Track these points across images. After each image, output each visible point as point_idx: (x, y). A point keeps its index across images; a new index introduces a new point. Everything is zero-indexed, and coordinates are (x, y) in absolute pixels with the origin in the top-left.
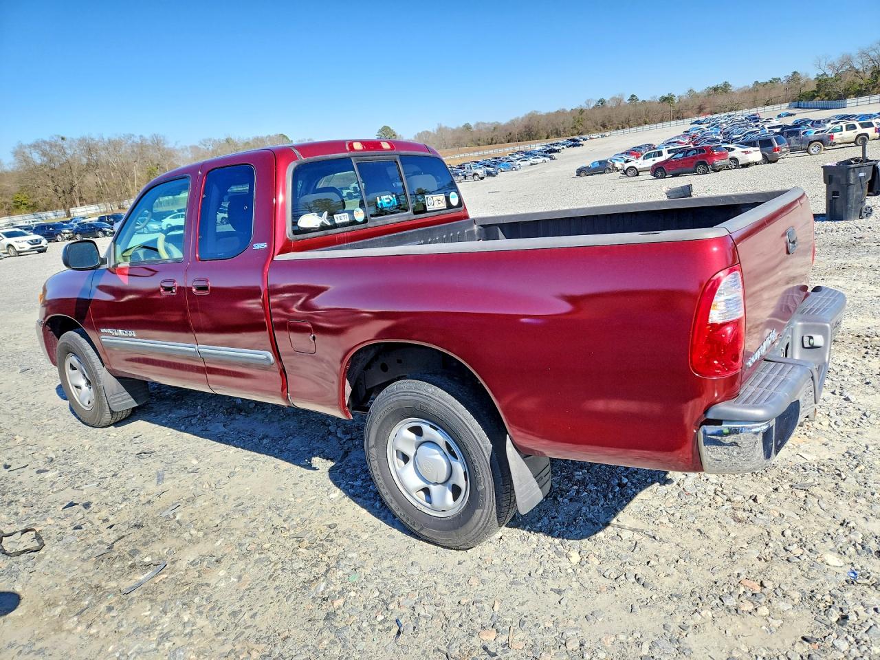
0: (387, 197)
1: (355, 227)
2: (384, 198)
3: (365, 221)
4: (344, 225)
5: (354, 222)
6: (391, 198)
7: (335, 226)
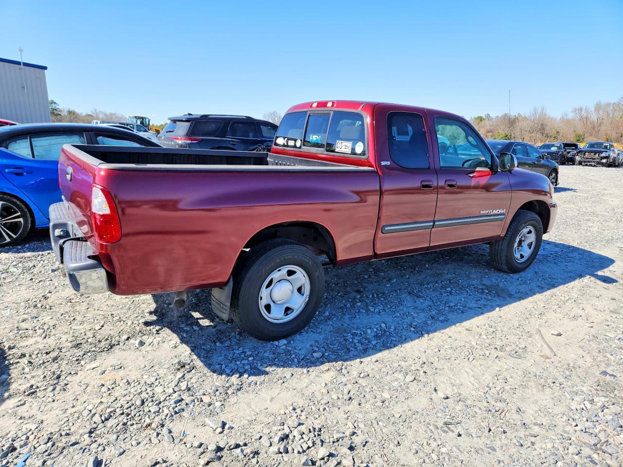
0: (316, 136)
1: (295, 149)
2: (314, 137)
3: (300, 148)
4: (291, 147)
5: (295, 146)
6: (318, 138)
7: (288, 146)
